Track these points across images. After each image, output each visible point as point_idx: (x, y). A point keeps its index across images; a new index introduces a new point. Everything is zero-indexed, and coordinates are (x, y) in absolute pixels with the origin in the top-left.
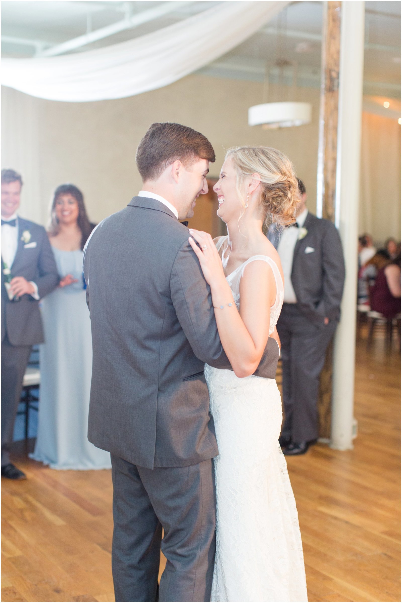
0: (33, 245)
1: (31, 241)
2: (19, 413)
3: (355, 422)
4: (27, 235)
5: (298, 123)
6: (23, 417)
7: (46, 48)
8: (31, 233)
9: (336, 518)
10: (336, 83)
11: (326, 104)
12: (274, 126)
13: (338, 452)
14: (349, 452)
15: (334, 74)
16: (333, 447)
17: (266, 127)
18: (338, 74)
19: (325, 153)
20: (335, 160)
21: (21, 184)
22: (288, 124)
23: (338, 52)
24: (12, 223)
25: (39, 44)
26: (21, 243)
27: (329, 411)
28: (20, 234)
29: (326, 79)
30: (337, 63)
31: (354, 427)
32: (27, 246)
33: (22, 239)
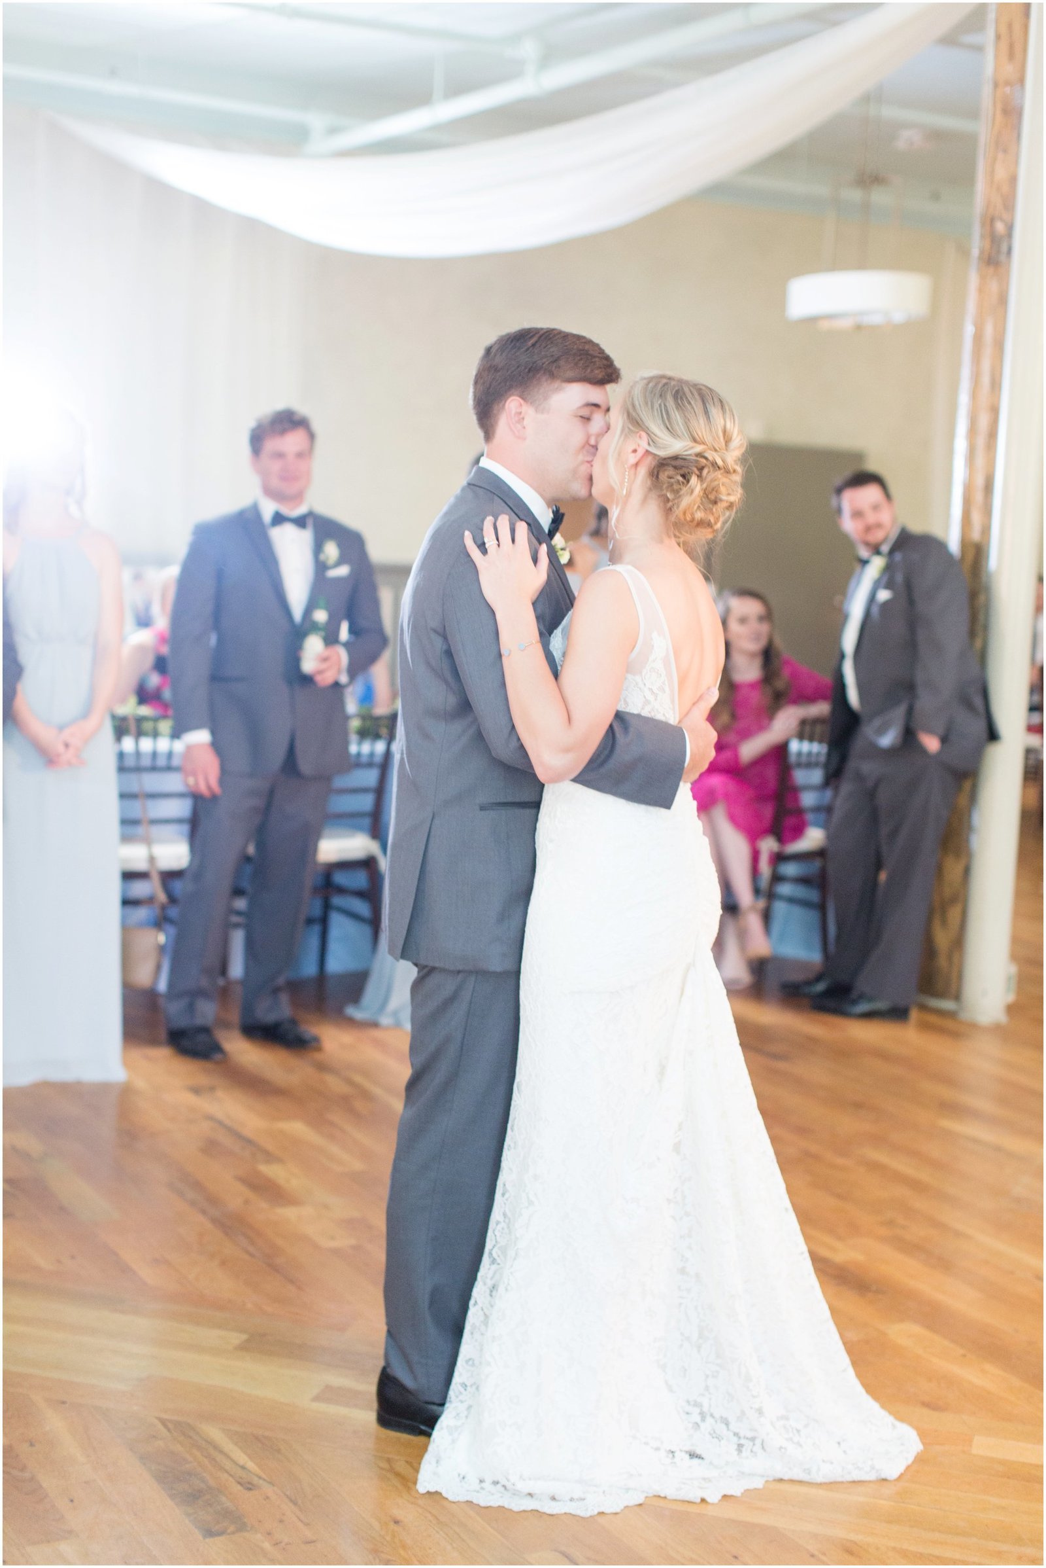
0: (343, 571)
1: (339, 563)
2: (310, 921)
3: (1013, 969)
4: (331, 551)
5: (898, 317)
6: (316, 929)
7: (333, 131)
8: (340, 546)
9: (975, 1141)
10: (1004, 248)
11: (981, 290)
12: (846, 324)
13: (974, 1026)
14: (997, 1030)
15: (1000, 227)
16: (964, 1016)
17: (825, 325)
18: (1010, 228)
19: (974, 395)
20: (995, 411)
21: (312, 436)
22: (877, 319)
23: (1013, 180)
24: (301, 522)
25: (316, 121)
26: (321, 568)
27: (959, 943)
28: (318, 548)
29: (982, 237)
30: (1009, 203)
31: (1009, 979)
32: (333, 573)
33: (322, 557)
